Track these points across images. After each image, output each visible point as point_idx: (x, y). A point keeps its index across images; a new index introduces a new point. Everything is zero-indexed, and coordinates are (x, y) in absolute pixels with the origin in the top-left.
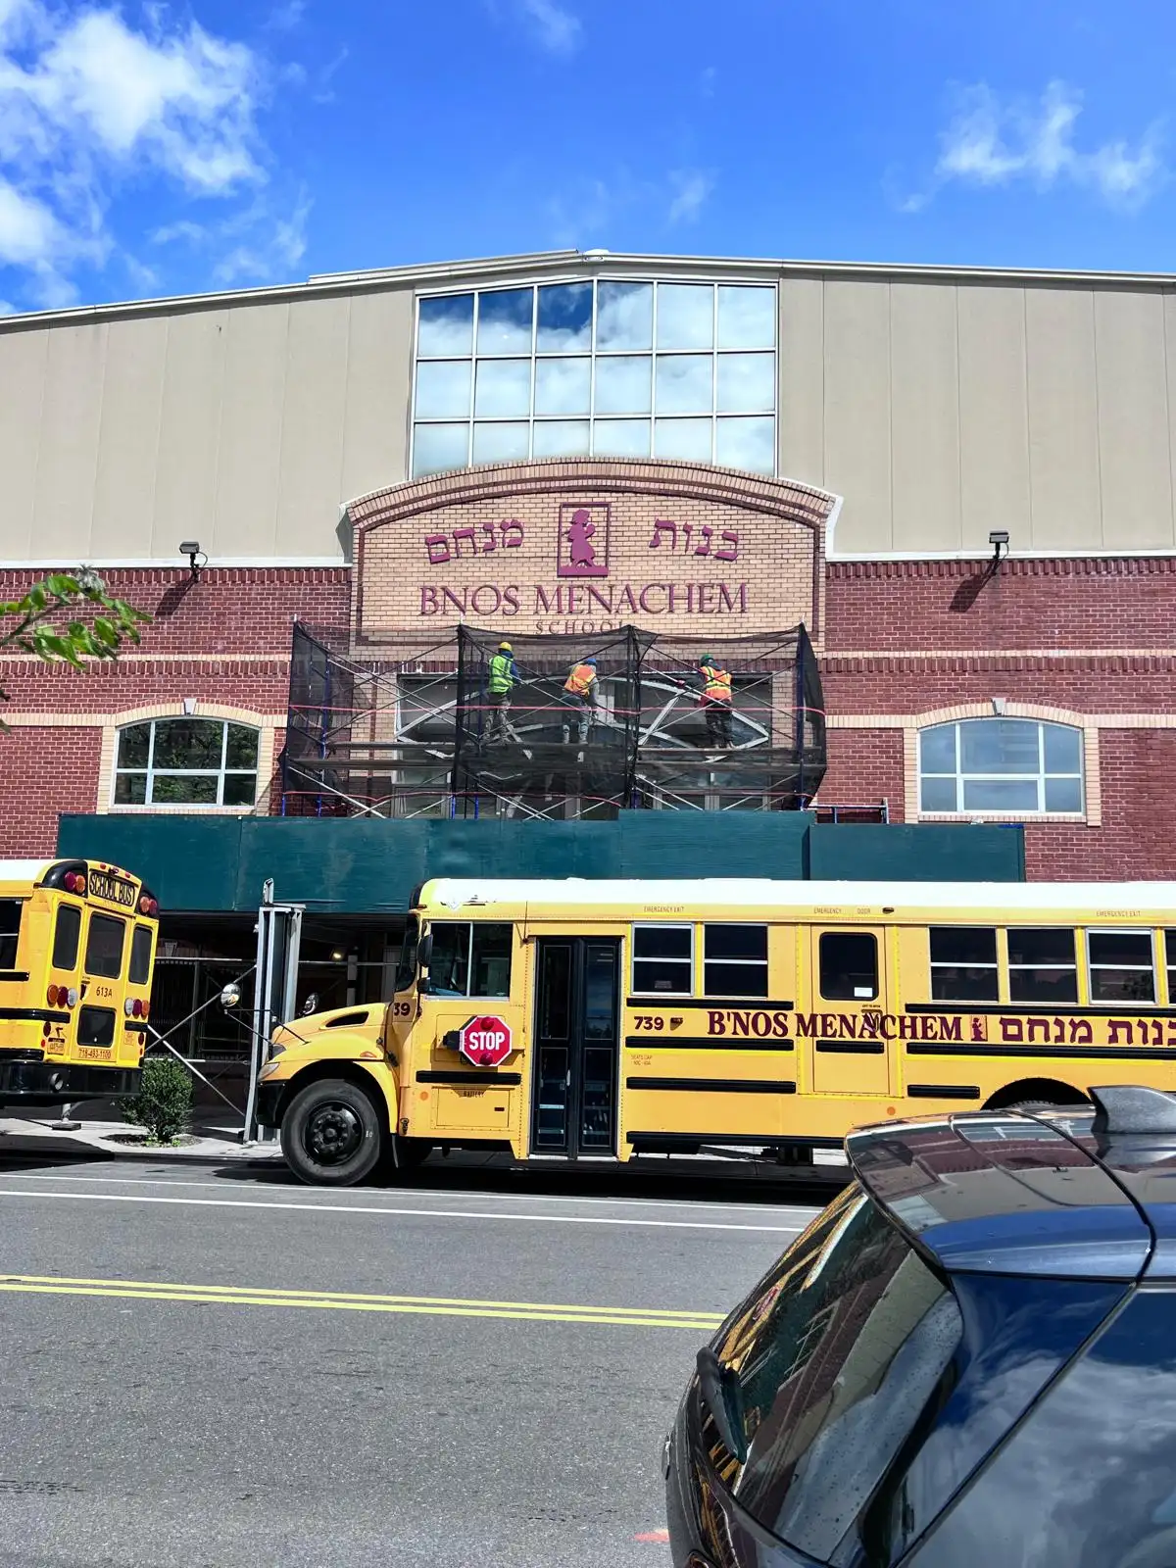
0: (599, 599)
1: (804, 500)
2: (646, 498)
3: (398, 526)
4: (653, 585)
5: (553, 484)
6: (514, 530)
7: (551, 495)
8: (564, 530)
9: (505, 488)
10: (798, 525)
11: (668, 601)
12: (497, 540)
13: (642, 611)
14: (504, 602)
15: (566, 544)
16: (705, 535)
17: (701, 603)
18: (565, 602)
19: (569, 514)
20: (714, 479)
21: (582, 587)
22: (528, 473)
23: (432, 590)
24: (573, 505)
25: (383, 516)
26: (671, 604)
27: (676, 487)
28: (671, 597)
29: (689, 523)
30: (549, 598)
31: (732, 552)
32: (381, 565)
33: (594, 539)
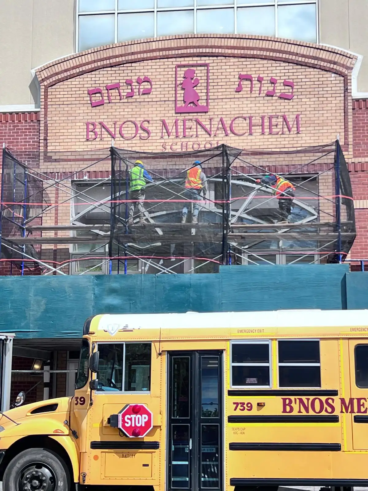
0: (203, 127)
1: (337, 58)
2: (232, 60)
3: (70, 83)
4: (238, 117)
5: (170, 52)
6: (146, 83)
7: (170, 60)
8: (178, 82)
9: (139, 56)
10: (333, 75)
11: (248, 128)
12: (135, 90)
13: (232, 135)
14: (140, 131)
15: (180, 92)
16: (272, 83)
17: (270, 129)
18: (181, 129)
19: (181, 72)
20: (277, 46)
21: (191, 120)
22: (154, 46)
23: (93, 124)
24: (184, 66)
25: (60, 76)
26: (250, 129)
27: (252, 52)
28: (251, 125)
29: (261, 76)
30: (170, 128)
31: (290, 94)
32: (59, 109)
33: (198, 88)
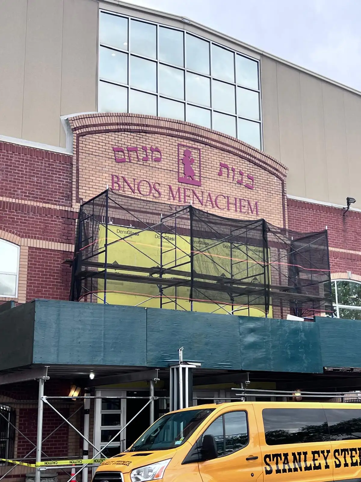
1: (278, 167)
2: (215, 150)
4: (220, 195)
5: (174, 132)
6: (157, 153)
7: (174, 138)
8: (180, 158)
9: (152, 129)
10: (276, 178)
11: (227, 205)
12: (149, 157)
13: (217, 208)
14: (153, 191)
15: (182, 166)
16: (240, 174)
17: (240, 209)
18: (182, 196)
19: (182, 150)
20: (243, 148)
22: (162, 124)
23: (117, 177)
24: (184, 146)
25: (89, 129)
26: (228, 206)
28: (228, 203)
29: (234, 167)
30: (175, 193)
31: (251, 185)
32: (89, 158)
33: (193, 166)
